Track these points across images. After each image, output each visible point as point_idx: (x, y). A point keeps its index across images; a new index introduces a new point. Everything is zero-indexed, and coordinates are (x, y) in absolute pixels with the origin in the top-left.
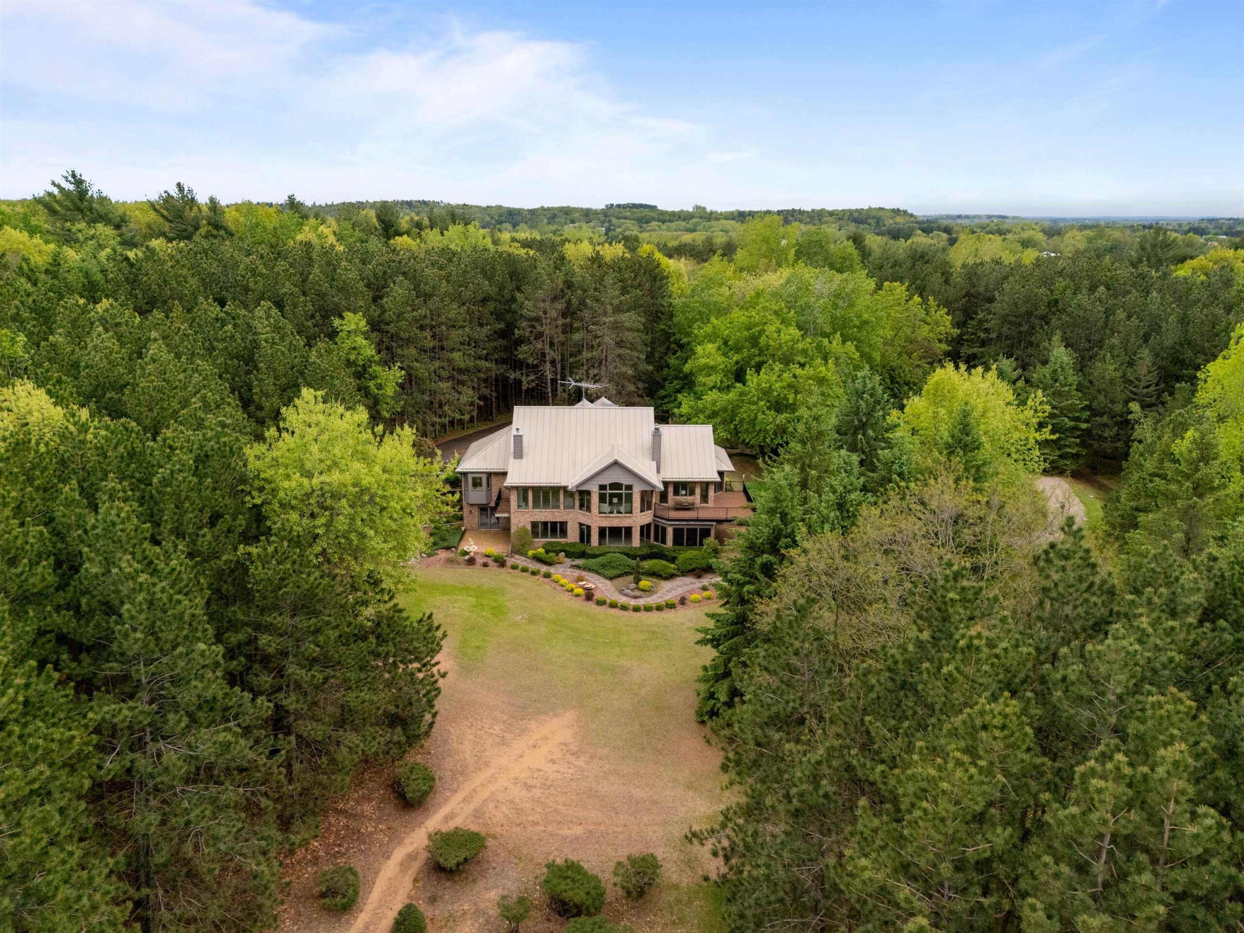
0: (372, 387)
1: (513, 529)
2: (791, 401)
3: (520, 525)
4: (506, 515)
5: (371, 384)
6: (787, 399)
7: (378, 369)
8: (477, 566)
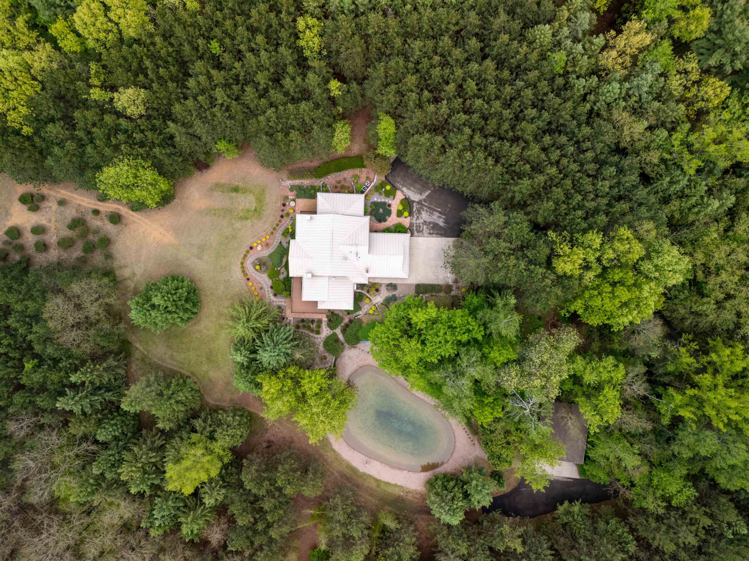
8: (283, 208)
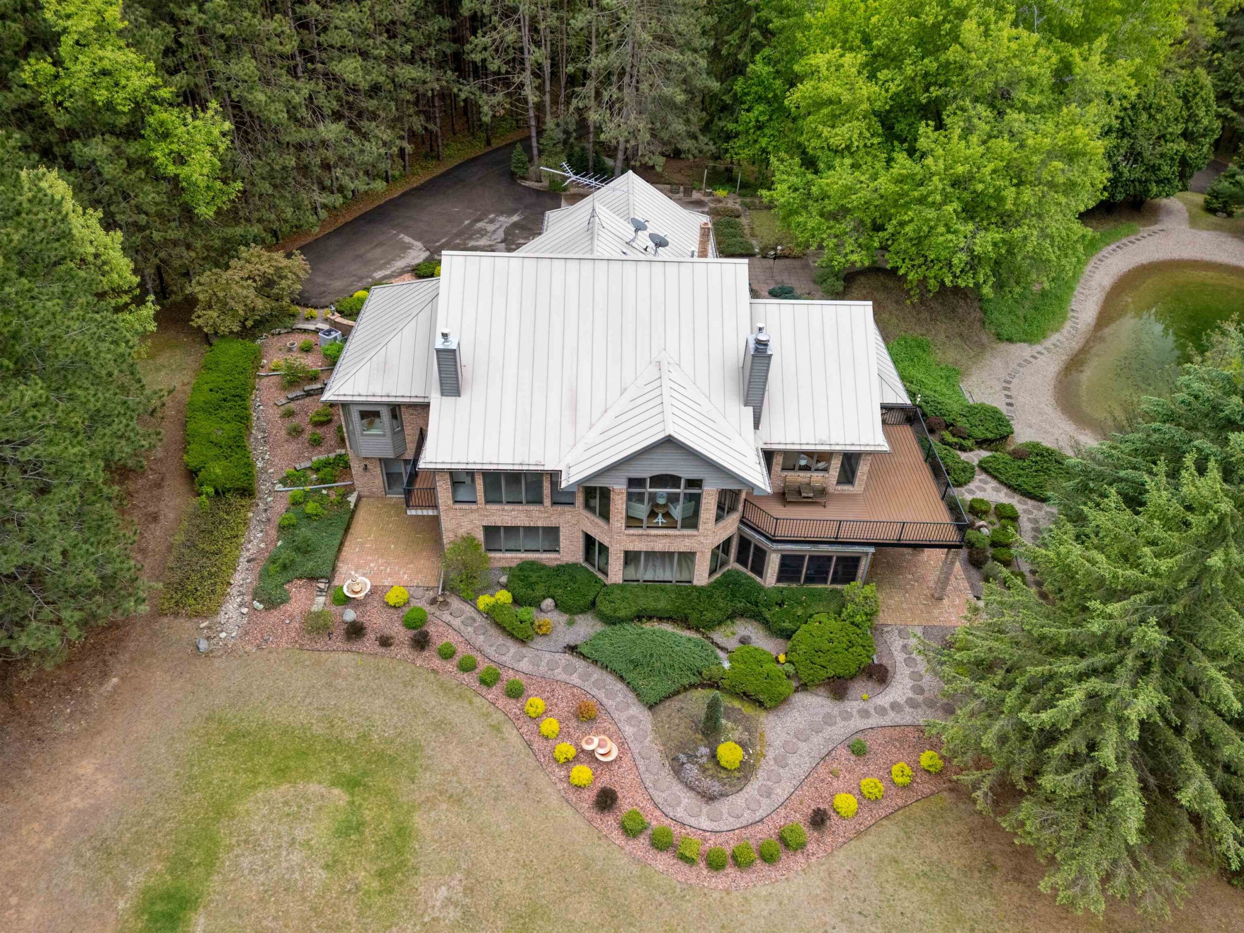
0: (162, 160)
1: (447, 537)
2: (1009, 206)
3: (462, 532)
4: (430, 512)
5: (160, 153)
6: (1001, 200)
7: (168, 116)
8: (369, 643)
